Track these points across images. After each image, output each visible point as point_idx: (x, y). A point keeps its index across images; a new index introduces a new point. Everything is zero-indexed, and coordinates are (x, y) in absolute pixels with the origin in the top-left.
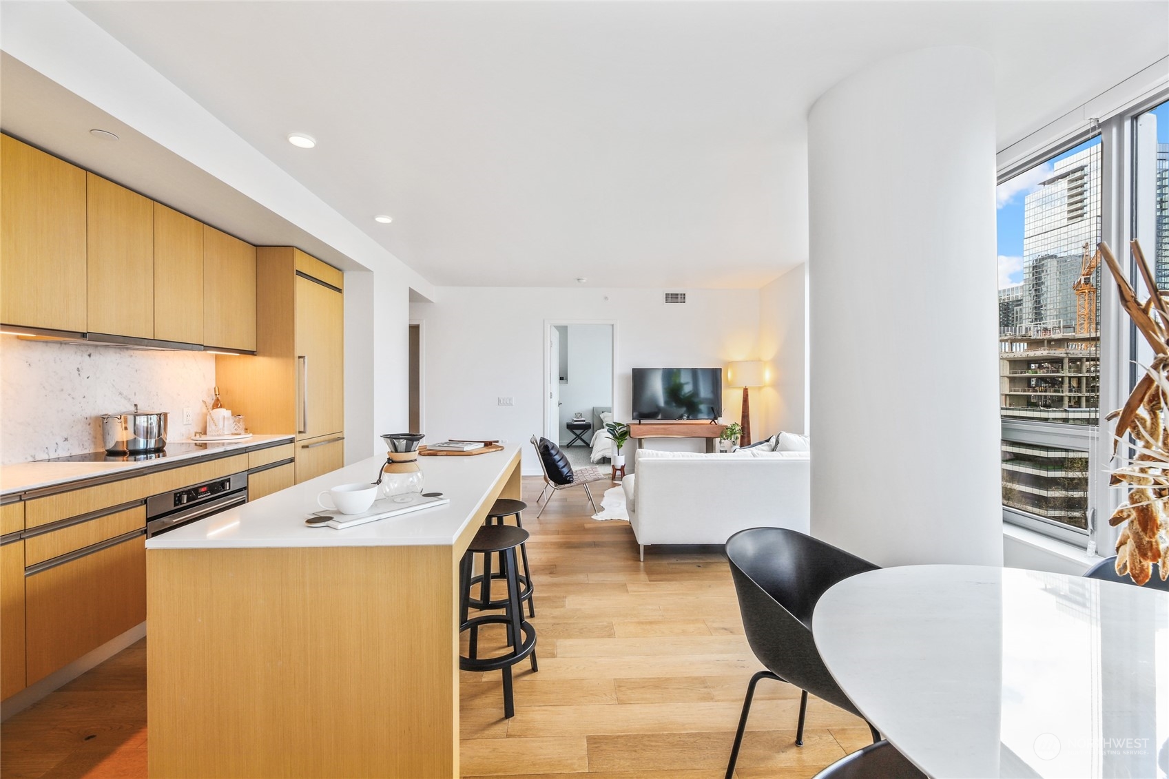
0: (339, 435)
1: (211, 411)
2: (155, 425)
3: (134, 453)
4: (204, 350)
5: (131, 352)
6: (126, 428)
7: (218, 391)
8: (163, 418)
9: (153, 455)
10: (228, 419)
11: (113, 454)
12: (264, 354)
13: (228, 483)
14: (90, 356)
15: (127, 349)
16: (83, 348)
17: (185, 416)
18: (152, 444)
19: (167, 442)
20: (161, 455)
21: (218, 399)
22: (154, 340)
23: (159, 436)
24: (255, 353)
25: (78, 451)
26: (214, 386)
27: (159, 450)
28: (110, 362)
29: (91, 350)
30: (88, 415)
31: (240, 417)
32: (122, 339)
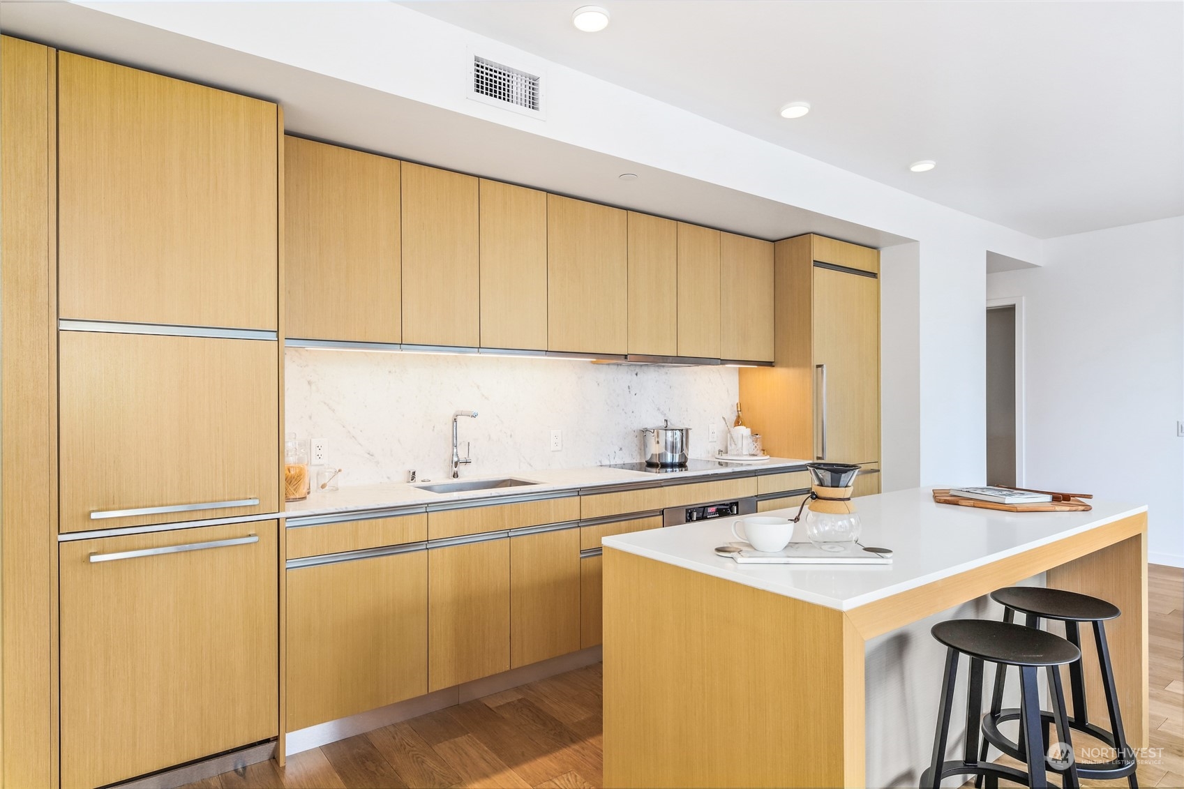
0: (874, 467)
1: (732, 429)
2: (679, 440)
3: (664, 466)
4: (721, 364)
5: (665, 370)
6: (658, 442)
7: (740, 408)
8: (685, 433)
9: (677, 469)
10: (747, 437)
11: (650, 465)
12: (782, 366)
13: (735, 507)
14: (637, 374)
15: (663, 366)
16: (632, 368)
17: (711, 432)
18: (677, 460)
19: (689, 457)
20: (684, 469)
21: (739, 417)
22: (677, 356)
23: (682, 451)
24: (773, 364)
25: (629, 460)
26: (737, 401)
27: (682, 465)
28: (652, 377)
29: (638, 370)
30: (635, 429)
31: (757, 436)
32: (652, 358)
